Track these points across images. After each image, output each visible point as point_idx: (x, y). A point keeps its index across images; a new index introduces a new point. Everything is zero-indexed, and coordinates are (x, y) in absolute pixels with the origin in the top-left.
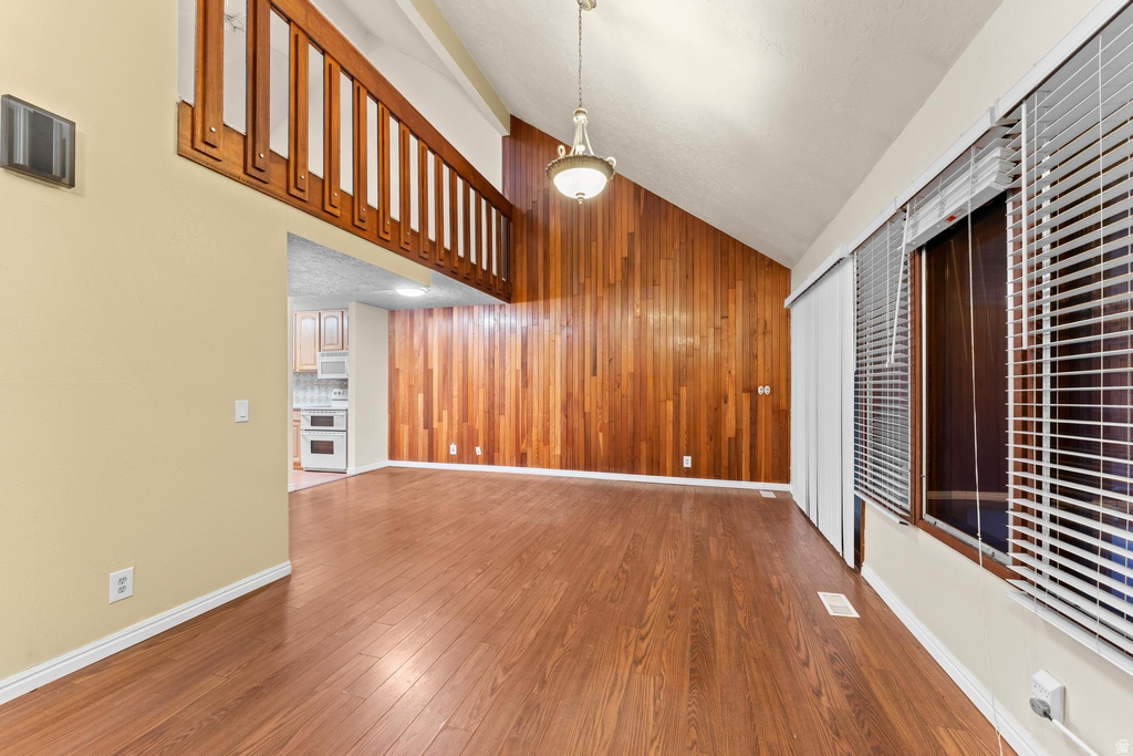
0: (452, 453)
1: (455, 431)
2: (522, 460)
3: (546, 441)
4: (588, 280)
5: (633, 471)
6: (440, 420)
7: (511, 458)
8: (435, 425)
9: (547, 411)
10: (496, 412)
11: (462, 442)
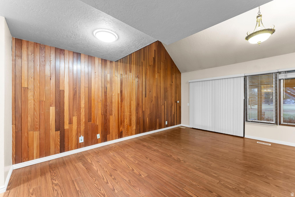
0: (80, 142)
1: (83, 128)
2: (120, 136)
3: (130, 124)
4: (144, 61)
5: (155, 129)
6: (71, 122)
7: (116, 135)
8: (66, 127)
9: (130, 112)
10: (108, 115)
11: (87, 134)
